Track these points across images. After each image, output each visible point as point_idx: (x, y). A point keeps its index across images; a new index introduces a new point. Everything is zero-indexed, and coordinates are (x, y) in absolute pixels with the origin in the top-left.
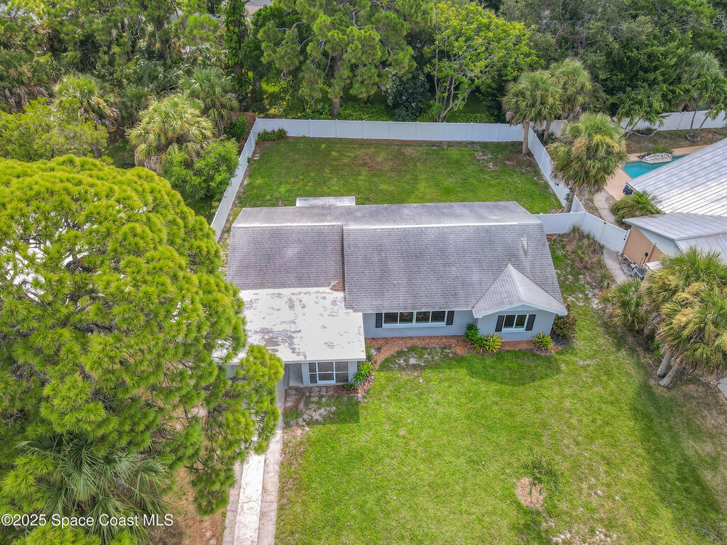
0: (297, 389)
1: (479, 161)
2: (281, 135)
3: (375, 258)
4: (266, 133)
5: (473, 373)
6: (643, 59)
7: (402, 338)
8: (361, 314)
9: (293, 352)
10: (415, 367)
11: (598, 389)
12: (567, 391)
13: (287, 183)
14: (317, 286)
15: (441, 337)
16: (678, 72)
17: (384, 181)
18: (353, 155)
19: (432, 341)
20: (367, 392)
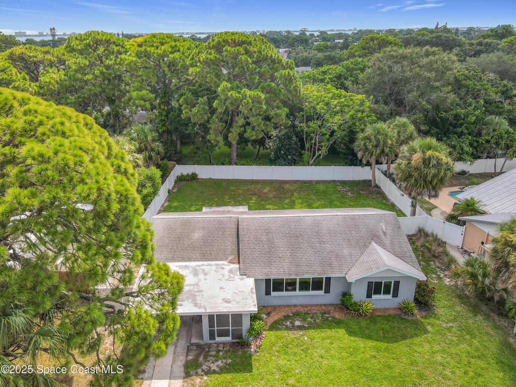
0: (198, 346)
1: (339, 191)
2: (194, 177)
3: (264, 238)
4: (182, 175)
5: (351, 333)
6: (451, 118)
7: (288, 306)
8: (253, 279)
9: (195, 306)
10: (300, 328)
11: (463, 347)
12: (437, 348)
13: (196, 205)
14: (217, 260)
15: (321, 305)
16: (478, 127)
17: (269, 204)
18: (246, 188)
19: (313, 308)
20: (259, 347)
